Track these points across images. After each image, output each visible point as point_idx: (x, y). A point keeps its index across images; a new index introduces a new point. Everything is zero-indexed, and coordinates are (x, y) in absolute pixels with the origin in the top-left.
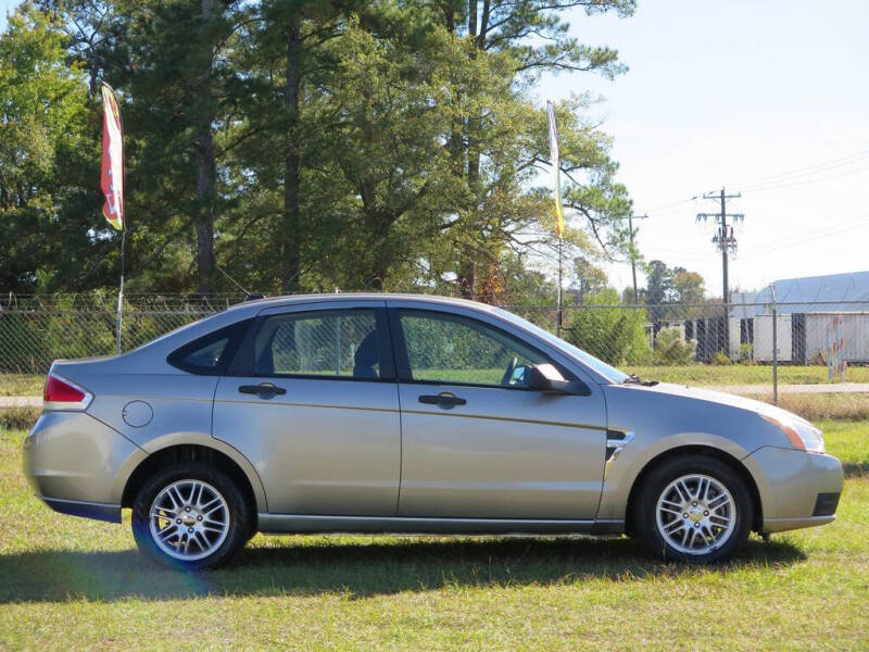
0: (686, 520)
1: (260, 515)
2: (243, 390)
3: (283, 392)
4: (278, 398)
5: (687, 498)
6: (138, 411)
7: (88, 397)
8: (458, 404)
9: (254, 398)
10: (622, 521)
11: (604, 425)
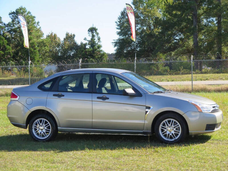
0: (167, 131)
1: (58, 128)
2: (54, 95)
3: (63, 96)
4: (62, 97)
5: (168, 125)
6: (29, 101)
7: (18, 97)
8: (107, 99)
9: (56, 97)
10: (150, 131)
11: (145, 105)
